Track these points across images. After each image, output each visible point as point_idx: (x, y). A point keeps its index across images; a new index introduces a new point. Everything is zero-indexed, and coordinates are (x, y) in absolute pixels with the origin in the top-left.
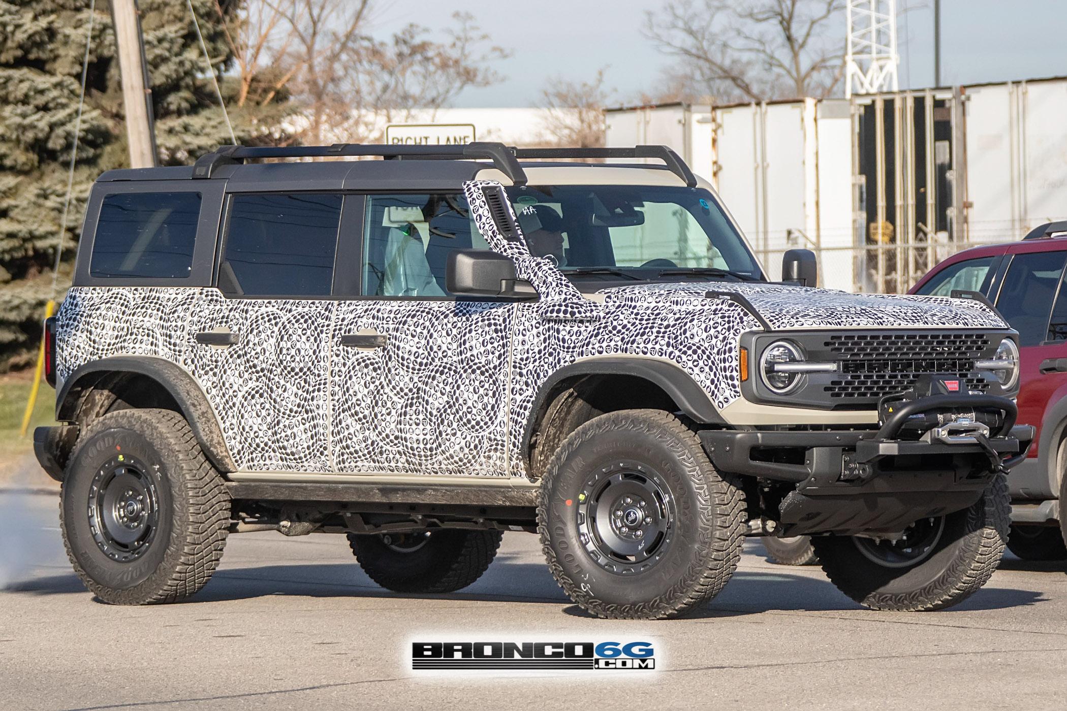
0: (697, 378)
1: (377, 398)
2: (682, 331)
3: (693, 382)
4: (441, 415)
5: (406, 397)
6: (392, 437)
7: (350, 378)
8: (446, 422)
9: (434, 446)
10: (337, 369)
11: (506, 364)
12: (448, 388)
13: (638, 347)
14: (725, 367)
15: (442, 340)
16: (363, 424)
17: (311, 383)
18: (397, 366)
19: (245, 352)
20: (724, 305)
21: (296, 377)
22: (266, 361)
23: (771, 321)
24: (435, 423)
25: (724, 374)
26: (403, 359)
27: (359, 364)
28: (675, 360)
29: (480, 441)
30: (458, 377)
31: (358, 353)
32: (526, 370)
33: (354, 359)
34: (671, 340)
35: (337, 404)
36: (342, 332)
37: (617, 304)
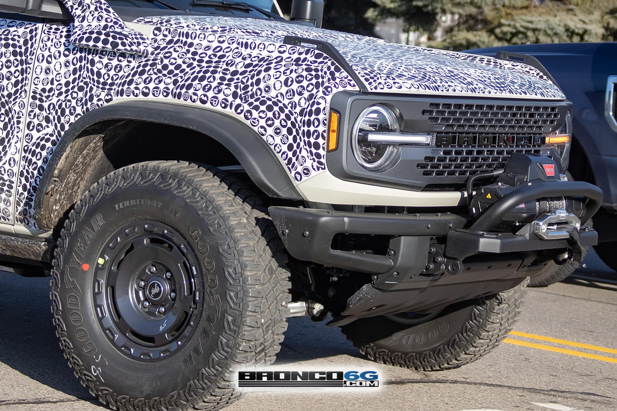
0: (270, 140)
2: (254, 80)
3: (265, 146)
11: (23, 93)
13: (195, 94)
14: (309, 131)
20: (309, 55)
23: (367, 80)
25: (307, 140)
28: (242, 115)
32: (48, 103)
34: (238, 91)
37: (168, 39)
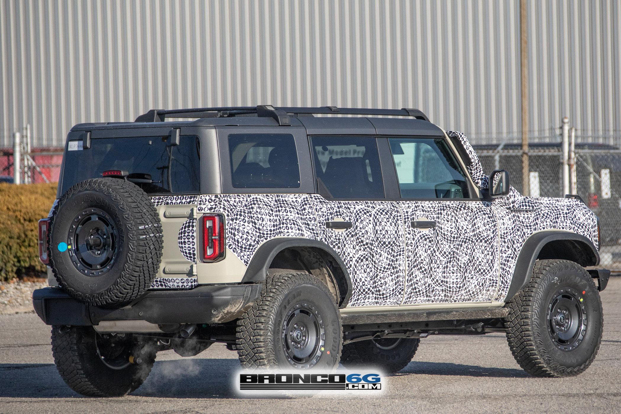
1: (432, 258)
2: (574, 216)
4: (466, 267)
5: (447, 257)
6: (440, 281)
7: (417, 247)
8: (468, 271)
9: (461, 285)
10: (409, 242)
11: (497, 236)
12: (469, 251)
13: (560, 225)
15: (463, 223)
16: (424, 274)
17: (395, 251)
18: (442, 239)
19: (356, 233)
21: (386, 247)
22: (368, 238)
24: (462, 272)
26: (444, 234)
27: (421, 238)
29: (485, 281)
30: (473, 245)
31: (420, 232)
32: (507, 239)
33: (418, 236)
35: (410, 263)
36: (410, 219)
